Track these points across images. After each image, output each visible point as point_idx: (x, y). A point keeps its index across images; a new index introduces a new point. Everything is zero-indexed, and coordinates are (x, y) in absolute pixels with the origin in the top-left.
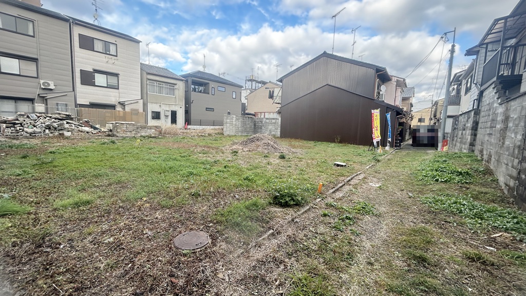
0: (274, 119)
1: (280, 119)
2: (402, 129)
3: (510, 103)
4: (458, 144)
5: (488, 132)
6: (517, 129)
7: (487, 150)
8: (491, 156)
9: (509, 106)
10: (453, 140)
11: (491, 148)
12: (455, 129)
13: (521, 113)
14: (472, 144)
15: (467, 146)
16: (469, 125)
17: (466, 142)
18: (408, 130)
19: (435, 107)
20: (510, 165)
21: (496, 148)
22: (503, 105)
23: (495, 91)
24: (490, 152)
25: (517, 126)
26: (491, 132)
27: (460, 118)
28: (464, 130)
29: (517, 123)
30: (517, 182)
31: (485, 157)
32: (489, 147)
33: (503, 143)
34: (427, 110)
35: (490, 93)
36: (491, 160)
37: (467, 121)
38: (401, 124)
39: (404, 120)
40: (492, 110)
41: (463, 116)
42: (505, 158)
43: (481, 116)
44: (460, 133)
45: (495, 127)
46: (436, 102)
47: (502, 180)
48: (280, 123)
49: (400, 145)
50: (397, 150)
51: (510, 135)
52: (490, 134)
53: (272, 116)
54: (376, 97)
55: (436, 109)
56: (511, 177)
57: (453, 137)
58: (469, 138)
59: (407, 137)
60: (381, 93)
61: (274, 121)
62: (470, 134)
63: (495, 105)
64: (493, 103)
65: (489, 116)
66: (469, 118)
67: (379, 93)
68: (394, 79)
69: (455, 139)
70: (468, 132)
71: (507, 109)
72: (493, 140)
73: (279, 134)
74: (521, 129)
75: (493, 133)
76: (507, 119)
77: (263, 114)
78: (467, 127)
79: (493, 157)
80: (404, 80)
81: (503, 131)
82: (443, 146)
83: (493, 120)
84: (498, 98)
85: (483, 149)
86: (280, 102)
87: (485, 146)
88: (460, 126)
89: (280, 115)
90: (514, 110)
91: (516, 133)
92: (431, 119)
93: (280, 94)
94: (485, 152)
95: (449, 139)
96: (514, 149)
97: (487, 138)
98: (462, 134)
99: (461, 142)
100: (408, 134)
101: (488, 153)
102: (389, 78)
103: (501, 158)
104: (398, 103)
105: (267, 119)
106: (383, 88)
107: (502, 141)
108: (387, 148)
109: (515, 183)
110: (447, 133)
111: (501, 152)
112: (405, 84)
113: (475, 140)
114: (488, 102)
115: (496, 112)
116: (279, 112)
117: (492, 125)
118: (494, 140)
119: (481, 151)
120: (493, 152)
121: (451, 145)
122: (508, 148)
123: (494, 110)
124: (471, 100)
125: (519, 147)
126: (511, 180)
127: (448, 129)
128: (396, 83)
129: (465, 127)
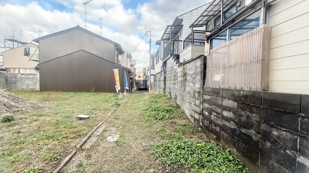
0: (31, 74)
1: (38, 75)
2: (132, 82)
3: (185, 65)
4: (158, 89)
5: (173, 83)
6: (195, 81)
7: (174, 93)
8: (177, 96)
9: (185, 67)
10: (155, 87)
11: (176, 91)
12: (155, 81)
13: (196, 70)
14: (164, 89)
15: (162, 90)
16: (162, 78)
17: (161, 88)
18: (135, 82)
19: (144, 71)
20: (193, 103)
21: (179, 92)
22: (181, 67)
23: (174, 60)
24: (176, 94)
25: (194, 78)
26: (175, 83)
27: (157, 75)
28: (160, 81)
29: (194, 76)
30: (201, 116)
31: (173, 96)
32: (175, 91)
33: (185, 89)
34: (142, 72)
35: (171, 61)
36: (177, 98)
37: (161, 77)
38: (131, 79)
39: (132, 77)
40: (173, 70)
41: (158, 74)
42: (188, 98)
43: (167, 74)
44: (158, 83)
45: (177, 80)
46: (145, 68)
47: (188, 113)
48: (38, 78)
49: (132, 91)
50: (130, 94)
51: (189, 84)
52: (174, 84)
53: (28, 72)
54: (116, 62)
55: (145, 71)
56: (196, 112)
57: (155, 85)
58: (163, 86)
59: (135, 85)
60: (119, 59)
61: (31, 76)
62: (163, 84)
63: (175, 67)
64: (173, 66)
65: (172, 73)
66: (162, 75)
67: (118, 60)
68: (126, 53)
69: (156, 86)
70: (162, 82)
71: (184, 69)
72: (176, 87)
73: (38, 87)
74: (198, 81)
75: (176, 83)
76: (185, 75)
77: (17, 70)
78: (161, 80)
79: (178, 97)
80: (131, 54)
81: (183, 81)
82: (151, 90)
83: (175, 76)
84: (176, 64)
85: (170, 92)
86: (38, 60)
87: (172, 90)
88: (158, 79)
89: (38, 71)
90: (190, 69)
91: (194, 83)
92: (143, 76)
93: (37, 53)
94: (172, 94)
95: (153, 86)
96: (194, 94)
97: (172, 86)
98: (159, 84)
99: (159, 88)
100: (134, 84)
101: (175, 95)
102: (123, 51)
103: (185, 98)
104: (129, 67)
105: (22, 74)
106: (120, 56)
107: (183, 88)
108: (125, 93)
109: (199, 117)
110: (152, 83)
111: (184, 94)
112: (131, 56)
113: (165, 87)
114: (170, 67)
115: (176, 71)
116: (37, 69)
117: (175, 78)
118: (178, 87)
119: (170, 93)
120: (178, 94)
121: (154, 89)
122: (189, 93)
123: (175, 70)
124: (160, 66)
125: (199, 92)
126: (196, 113)
127: (152, 81)
128: (126, 55)
129: (160, 80)
